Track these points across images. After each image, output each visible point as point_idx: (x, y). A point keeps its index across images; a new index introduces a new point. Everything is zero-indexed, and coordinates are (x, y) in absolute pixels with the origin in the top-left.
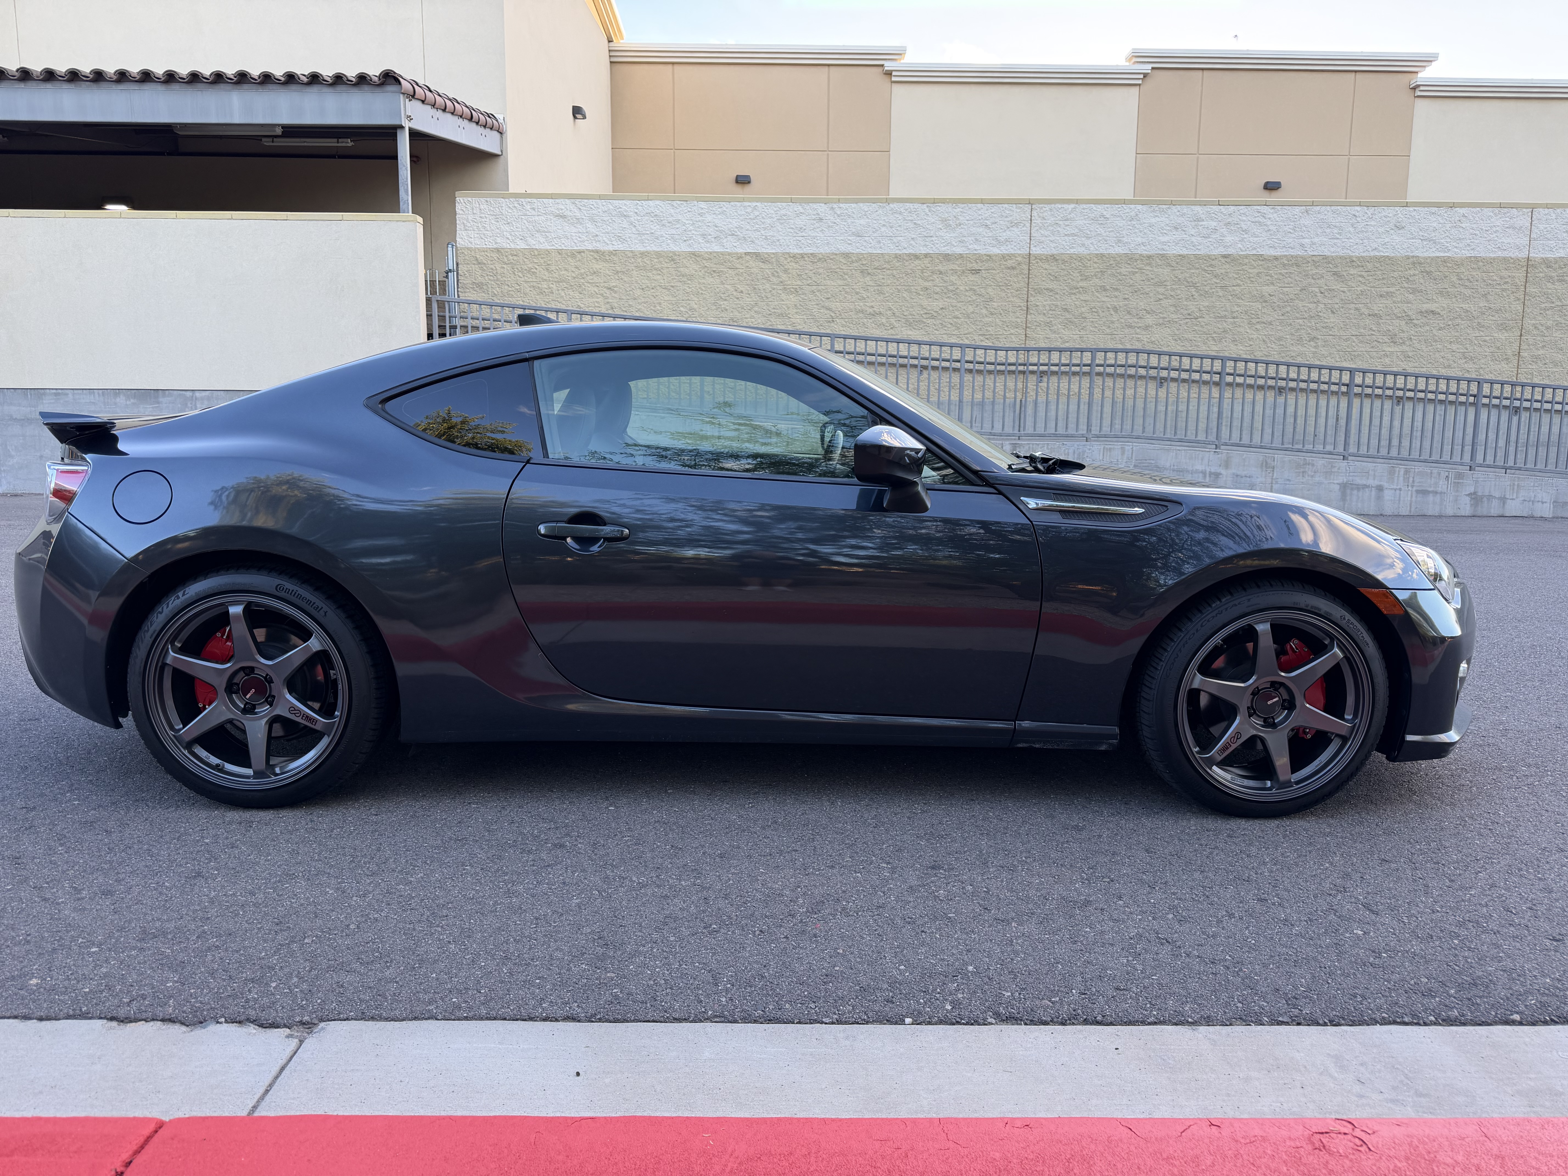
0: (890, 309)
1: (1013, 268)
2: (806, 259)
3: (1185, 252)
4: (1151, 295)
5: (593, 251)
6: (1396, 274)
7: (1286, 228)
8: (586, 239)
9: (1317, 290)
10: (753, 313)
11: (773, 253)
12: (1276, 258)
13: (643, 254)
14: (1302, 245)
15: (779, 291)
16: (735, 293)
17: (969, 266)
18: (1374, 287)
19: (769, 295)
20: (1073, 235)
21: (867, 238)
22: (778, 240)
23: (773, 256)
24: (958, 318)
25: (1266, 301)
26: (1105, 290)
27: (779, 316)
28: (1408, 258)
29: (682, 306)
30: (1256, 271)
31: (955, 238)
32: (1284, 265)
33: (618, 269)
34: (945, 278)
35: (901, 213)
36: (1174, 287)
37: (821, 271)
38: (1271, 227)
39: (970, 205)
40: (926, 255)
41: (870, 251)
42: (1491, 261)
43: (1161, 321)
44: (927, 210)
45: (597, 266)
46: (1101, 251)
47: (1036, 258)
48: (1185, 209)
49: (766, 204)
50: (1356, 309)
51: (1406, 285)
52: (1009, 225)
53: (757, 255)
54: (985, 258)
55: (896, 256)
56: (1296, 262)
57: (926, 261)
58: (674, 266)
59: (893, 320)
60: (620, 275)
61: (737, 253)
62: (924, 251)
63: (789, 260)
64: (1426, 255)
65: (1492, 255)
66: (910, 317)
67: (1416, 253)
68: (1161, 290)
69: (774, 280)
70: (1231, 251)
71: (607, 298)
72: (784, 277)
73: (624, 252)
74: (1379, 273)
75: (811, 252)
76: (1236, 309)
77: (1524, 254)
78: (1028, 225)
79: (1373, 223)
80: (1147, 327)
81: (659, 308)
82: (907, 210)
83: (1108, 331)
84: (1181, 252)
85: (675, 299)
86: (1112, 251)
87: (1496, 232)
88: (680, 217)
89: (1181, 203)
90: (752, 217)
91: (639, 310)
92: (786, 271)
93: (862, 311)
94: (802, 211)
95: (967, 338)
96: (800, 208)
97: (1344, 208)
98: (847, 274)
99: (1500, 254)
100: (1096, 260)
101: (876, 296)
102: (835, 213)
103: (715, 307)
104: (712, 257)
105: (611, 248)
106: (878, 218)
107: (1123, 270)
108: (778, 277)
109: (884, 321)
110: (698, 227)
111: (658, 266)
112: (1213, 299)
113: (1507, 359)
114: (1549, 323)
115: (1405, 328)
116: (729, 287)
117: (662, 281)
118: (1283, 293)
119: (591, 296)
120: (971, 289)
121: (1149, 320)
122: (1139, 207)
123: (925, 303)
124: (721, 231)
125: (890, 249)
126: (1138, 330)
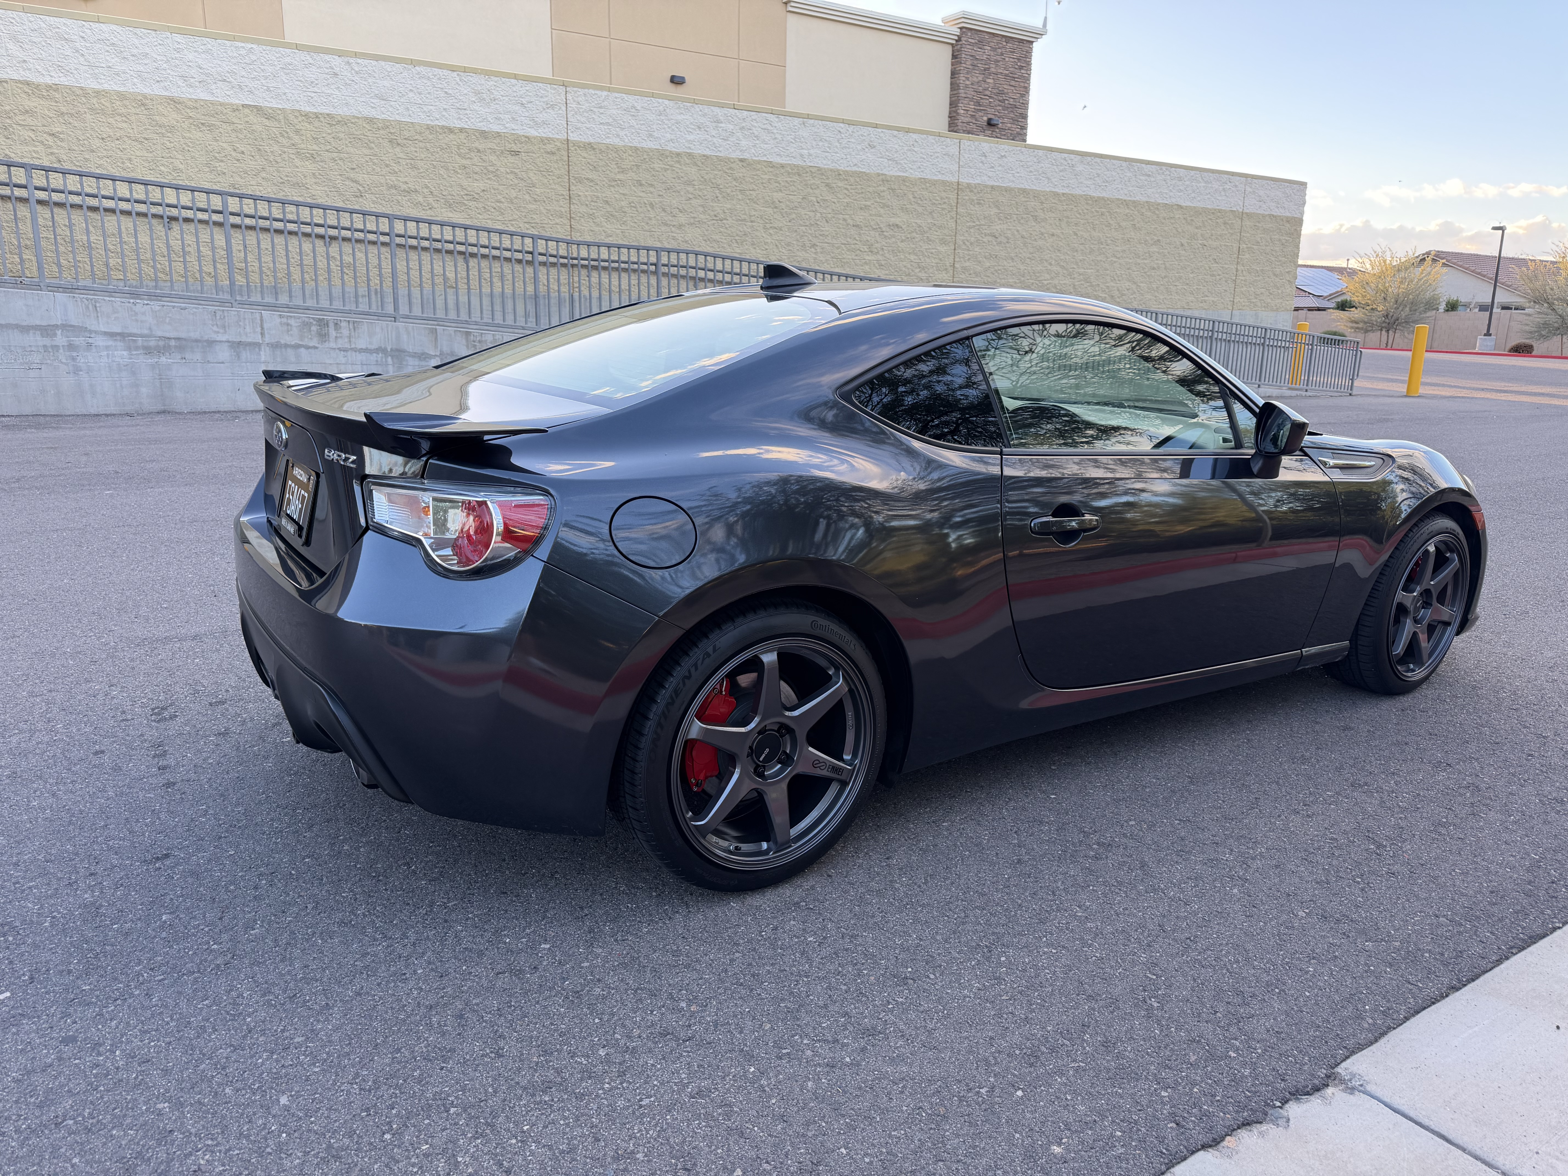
0: (427, 187)
1: (553, 153)
2: (322, 119)
3: (708, 152)
4: (682, 193)
5: (20, 82)
6: (871, 189)
7: (789, 138)
8: (7, 64)
9: (814, 199)
10: (260, 180)
11: (280, 109)
12: (782, 166)
13: (97, 93)
14: (802, 155)
15: (291, 156)
16: (234, 154)
17: (508, 146)
18: (855, 200)
19: (279, 159)
20: (608, 124)
21: (392, 103)
22: (285, 94)
23: (280, 112)
24: (501, 202)
25: (776, 207)
26: (641, 185)
27: (294, 185)
28: (879, 175)
29: (163, 165)
30: (766, 177)
31: (490, 113)
32: (789, 173)
33: (64, 109)
34: (484, 157)
35: (429, 79)
36: (701, 187)
37: (342, 135)
38: (777, 136)
39: (503, 80)
40: (461, 130)
41: (398, 118)
42: (934, 183)
43: (692, 221)
44: (458, 79)
45: (29, 104)
46: (635, 144)
47: (574, 145)
48: (706, 109)
49: (264, 47)
50: (844, 220)
51: (878, 200)
52: (545, 106)
53: (258, 109)
54: (524, 139)
55: (429, 127)
56: (798, 171)
57: (463, 136)
58: (145, 112)
59: (431, 200)
60: (66, 117)
61: (232, 105)
62: (458, 124)
63: (300, 119)
64: (891, 173)
65: (935, 178)
66: (450, 197)
67: (885, 172)
68: (690, 189)
69: (284, 141)
70: (746, 156)
71: (50, 147)
72: (296, 139)
73: (70, 88)
74: (859, 187)
75: (327, 112)
76: (753, 213)
77: (955, 180)
78: (564, 109)
79: (853, 140)
80: (680, 226)
81: (130, 166)
82: (435, 76)
83: (647, 228)
84: (705, 153)
85: (150, 155)
86: (644, 145)
87: (937, 157)
88: (147, 50)
89: (703, 103)
90: (248, 62)
91: (100, 166)
92: (297, 132)
93: (395, 187)
94: (312, 62)
95: (512, 225)
96: (308, 57)
97: (832, 124)
98: (373, 142)
99: (940, 177)
100: (630, 153)
101: (410, 170)
102: (352, 69)
103: (208, 169)
104: (198, 105)
105: (48, 81)
106: (403, 81)
107: (656, 166)
108: (289, 138)
109: (421, 199)
110: (175, 66)
111: (123, 111)
112: (734, 202)
113: (946, 269)
114: (973, 239)
115: (879, 239)
116: (224, 145)
117: (131, 131)
118: (789, 201)
119: (25, 142)
120: (512, 172)
121: (682, 219)
122: (667, 102)
123: (465, 183)
124: (208, 75)
125: (420, 118)
126: (673, 229)
